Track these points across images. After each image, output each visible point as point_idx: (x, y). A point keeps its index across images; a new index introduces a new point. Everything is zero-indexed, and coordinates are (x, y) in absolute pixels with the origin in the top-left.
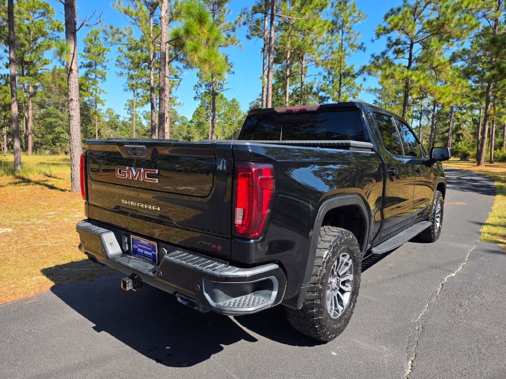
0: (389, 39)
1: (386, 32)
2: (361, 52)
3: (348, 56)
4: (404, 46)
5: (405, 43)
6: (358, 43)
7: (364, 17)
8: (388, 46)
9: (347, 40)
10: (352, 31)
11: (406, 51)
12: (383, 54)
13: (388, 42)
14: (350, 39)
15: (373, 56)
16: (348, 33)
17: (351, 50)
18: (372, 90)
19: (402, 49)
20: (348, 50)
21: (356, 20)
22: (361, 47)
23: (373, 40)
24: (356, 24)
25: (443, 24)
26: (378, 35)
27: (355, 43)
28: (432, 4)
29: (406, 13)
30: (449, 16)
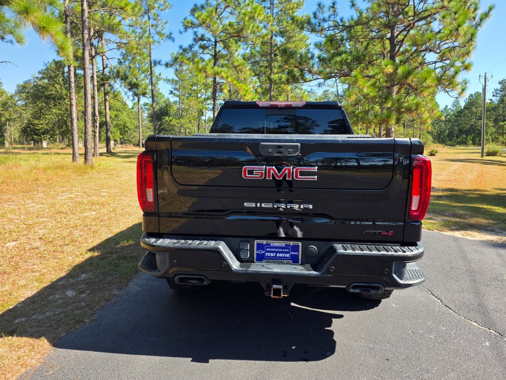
0: (195, 33)
1: (193, 26)
2: (169, 42)
3: (158, 44)
4: (209, 42)
5: (210, 40)
6: (166, 31)
7: (169, 6)
8: (195, 39)
9: (154, 27)
10: (159, 18)
11: (210, 48)
12: (191, 47)
13: (195, 37)
14: (157, 26)
15: (181, 47)
16: (155, 20)
17: (161, 38)
18: (169, 80)
19: (207, 45)
20: (157, 37)
21: (161, 7)
22: (170, 37)
23: (181, 32)
24: (163, 12)
25: (242, 29)
26: (186, 28)
27: (164, 32)
28: (230, 8)
29: (212, 12)
30: (246, 23)
